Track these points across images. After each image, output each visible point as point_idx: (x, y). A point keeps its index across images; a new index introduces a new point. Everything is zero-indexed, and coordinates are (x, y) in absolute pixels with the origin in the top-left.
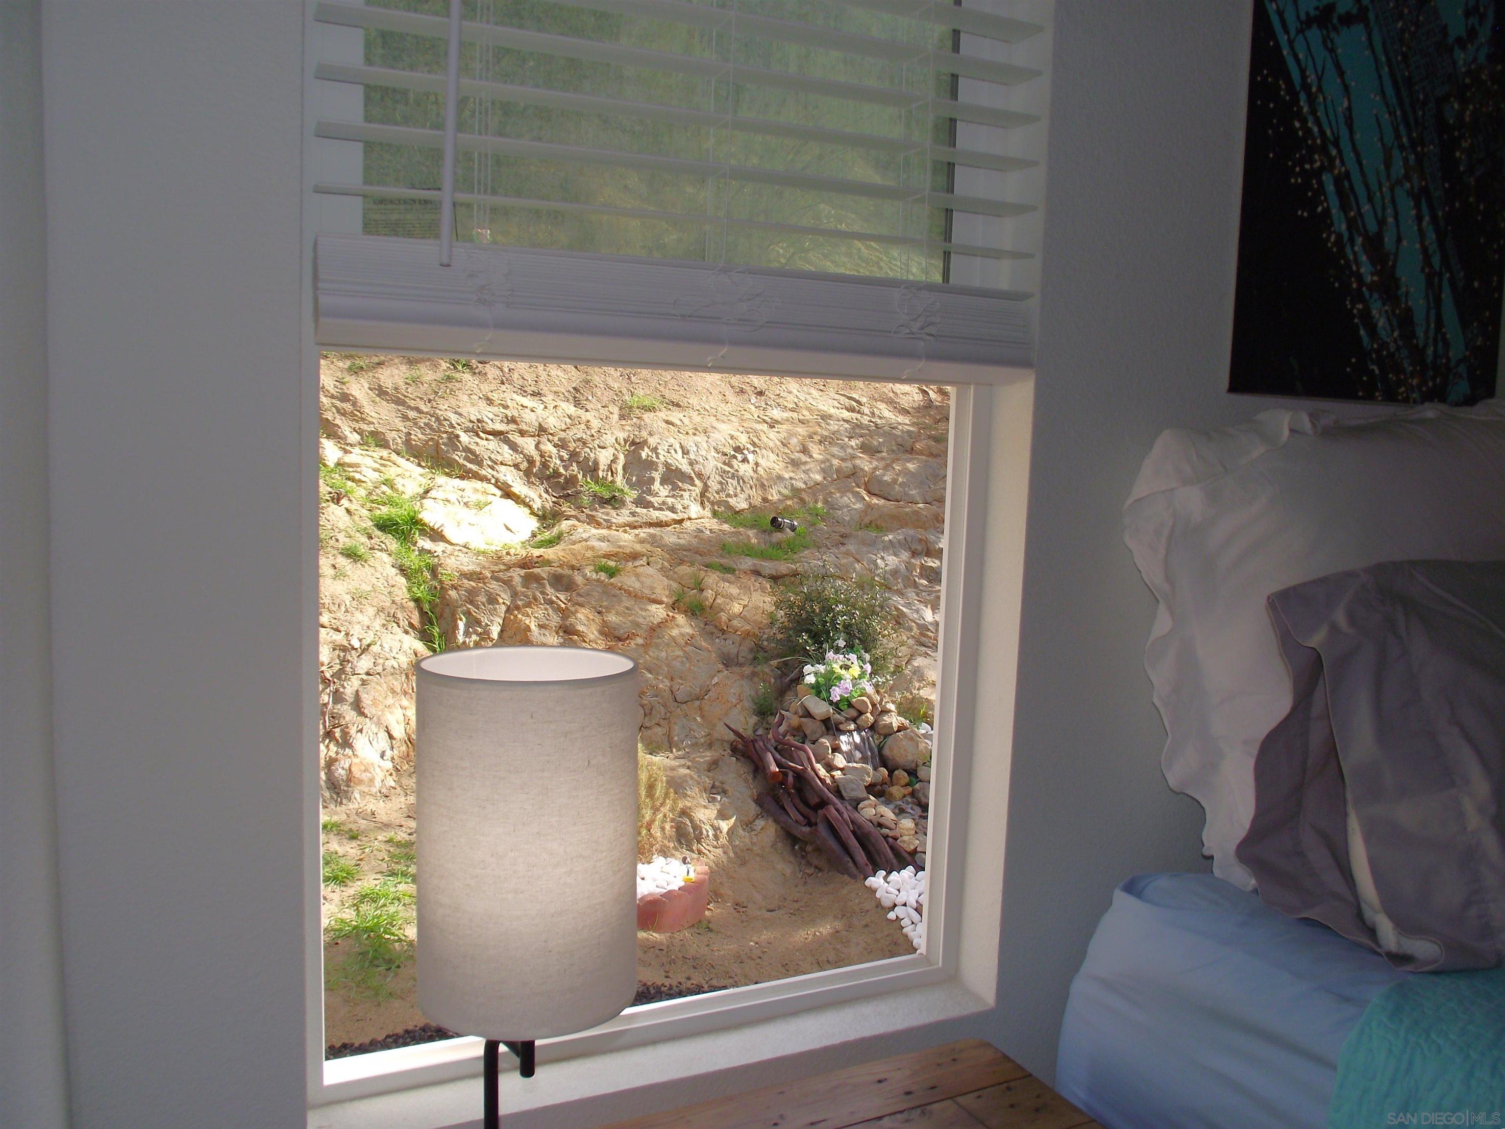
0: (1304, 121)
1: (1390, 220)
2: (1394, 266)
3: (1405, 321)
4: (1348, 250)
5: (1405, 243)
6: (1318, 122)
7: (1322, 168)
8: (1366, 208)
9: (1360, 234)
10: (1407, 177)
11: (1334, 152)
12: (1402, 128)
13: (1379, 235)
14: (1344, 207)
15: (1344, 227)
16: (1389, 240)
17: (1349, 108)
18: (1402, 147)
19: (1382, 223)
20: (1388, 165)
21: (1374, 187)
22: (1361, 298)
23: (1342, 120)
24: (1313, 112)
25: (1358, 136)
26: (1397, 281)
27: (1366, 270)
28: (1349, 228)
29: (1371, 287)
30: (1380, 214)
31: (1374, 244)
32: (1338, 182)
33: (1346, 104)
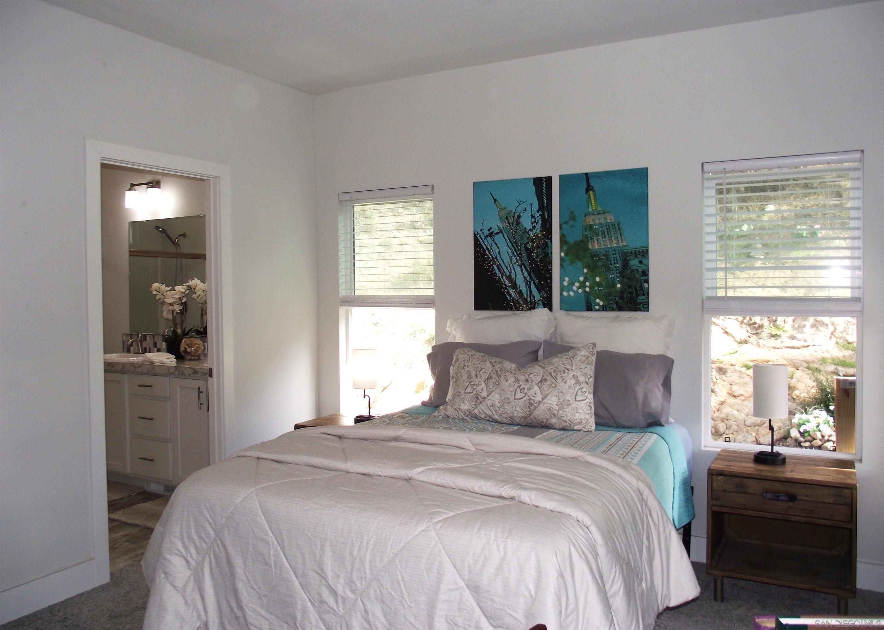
0: (487, 256)
1: (513, 272)
2: (515, 281)
3: (520, 293)
4: (502, 279)
5: (518, 276)
6: (491, 255)
7: (493, 264)
8: (506, 270)
9: (504, 276)
10: (517, 262)
11: (496, 260)
12: (514, 252)
13: (510, 275)
14: (500, 271)
15: (500, 275)
16: (513, 276)
17: (499, 251)
18: (515, 256)
19: (510, 273)
20: (511, 260)
21: (507, 265)
22: (507, 289)
23: (497, 254)
24: (490, 253)
25: (502, 256)
26: (516, 285)
27: (507, 283)
28: (501, 275)
29: (509, 287)
30: (510, 271)
31: (509, 278)
32: (498, 266)
33: (498, 250)
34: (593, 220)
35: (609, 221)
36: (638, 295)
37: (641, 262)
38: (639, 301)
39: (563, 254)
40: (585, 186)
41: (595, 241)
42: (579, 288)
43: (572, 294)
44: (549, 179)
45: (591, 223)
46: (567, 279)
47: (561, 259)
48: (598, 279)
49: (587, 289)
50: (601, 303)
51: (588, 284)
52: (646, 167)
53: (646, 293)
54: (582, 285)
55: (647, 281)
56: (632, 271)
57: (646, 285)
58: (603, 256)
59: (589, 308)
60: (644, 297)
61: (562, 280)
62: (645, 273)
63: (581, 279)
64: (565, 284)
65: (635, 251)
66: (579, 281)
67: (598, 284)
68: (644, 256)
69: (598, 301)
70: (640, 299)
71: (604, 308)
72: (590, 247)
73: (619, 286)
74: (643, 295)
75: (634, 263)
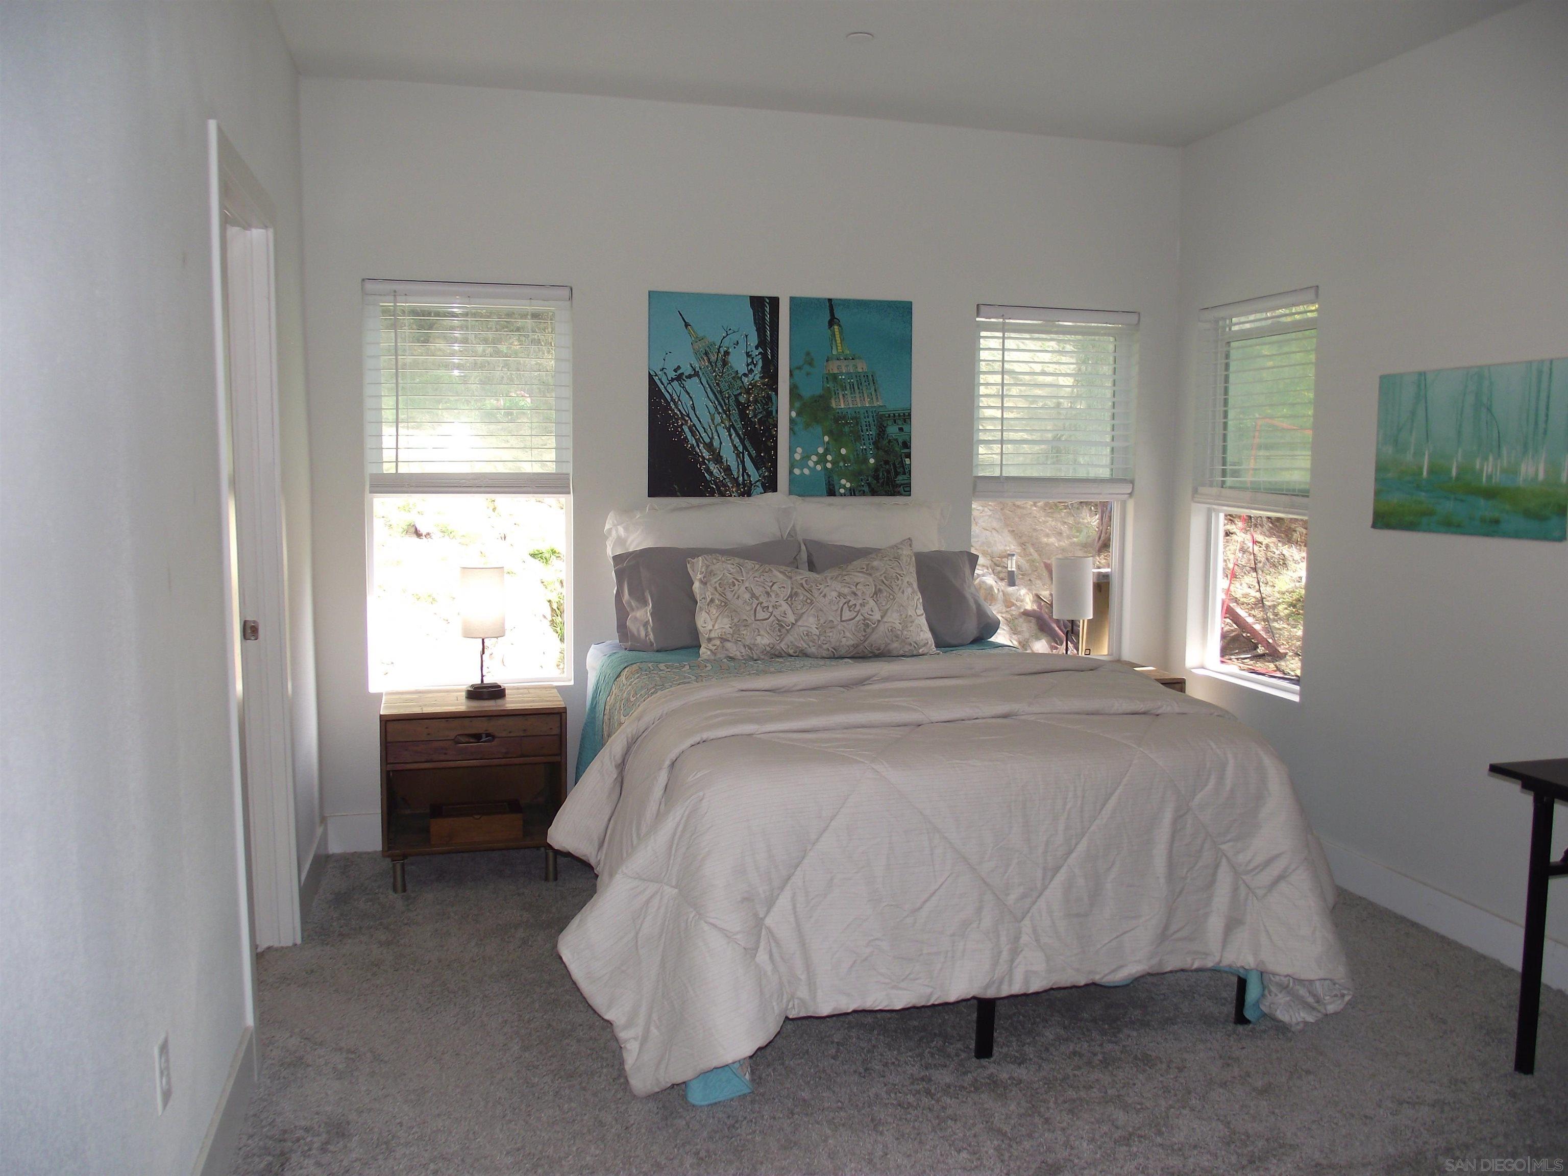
0: (673, 411)
1: (716, 437)
2: (719, 452)
3: (728, 470)
4: (697, 448)
5: (723, 444)
6: (680, 411)
7: (682, 424)
8: (704, 435)
9: (701, 443)
10: (722, 422)
11: (687, 419)
12: (718, 407)
13: (711, 443)
14: (693, 435)
15: (694, 442)
16: (716, 444)
17: (693, 404)
18: (719, 413)
19: (712, 439)
20: (713, 420)
21: (706, 427)
22: (705, 464)
23: (690, 409)
24: (677, 407)
25: (697, 413)
26: (721, 458)
27: (706, 454)
28: (696, 442)
29: (709, 460)
30: (711, 436)
31: (709, 446)
32: (690, 428)
33: (691, 403)
34: (839, 367)
35: (860, 370)
36: (897, 474)
37: (901, 429)
38: (898, 482)
39: (794, 414)
40: (828, 318)
41: (841, 396)
42: (816, 463)
43: (806, 471)
44: (774, 302)
45: (836, 371)
46: (799, 450)
47: (792, 421)
48: (843, 451)
49: (829, 465)
50: (848, 485)
51: (829, 458)
52: (910, 300)
53: (907, 471)
54: (822, 460)
55: (909, 456)
56: (890, 441)
57: (907, 461)
58: (852, 419)
59: (831, 492)
60: (905, 477)
61: (792, 451)
62: (907, 445)
63: (821, 450)
64: (797, 457)
65: (894, 414)
66: (817, 454)
67: (844, 459)
68: (905, 422)
69: (843, 482)
70: (900, 479)
71: (852, 492)
72: (834, 405)
73: (872, 461)
74: (904, 473)
75: (892, 430)
